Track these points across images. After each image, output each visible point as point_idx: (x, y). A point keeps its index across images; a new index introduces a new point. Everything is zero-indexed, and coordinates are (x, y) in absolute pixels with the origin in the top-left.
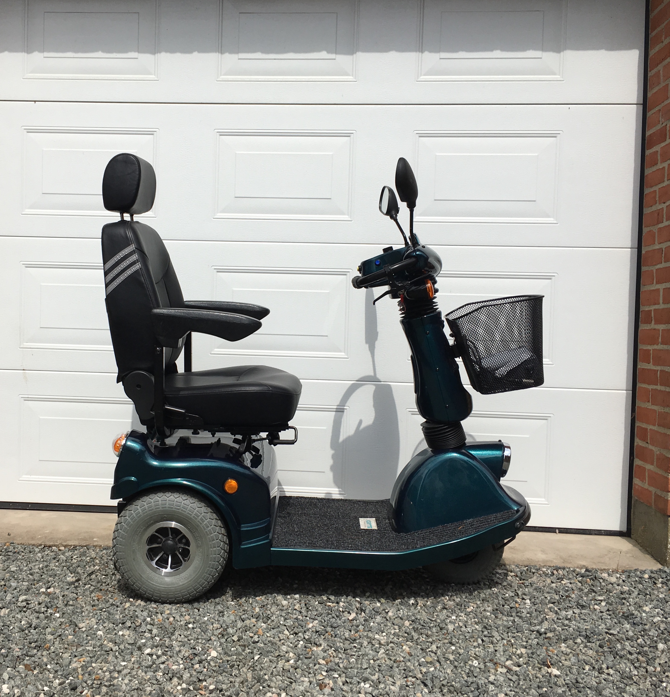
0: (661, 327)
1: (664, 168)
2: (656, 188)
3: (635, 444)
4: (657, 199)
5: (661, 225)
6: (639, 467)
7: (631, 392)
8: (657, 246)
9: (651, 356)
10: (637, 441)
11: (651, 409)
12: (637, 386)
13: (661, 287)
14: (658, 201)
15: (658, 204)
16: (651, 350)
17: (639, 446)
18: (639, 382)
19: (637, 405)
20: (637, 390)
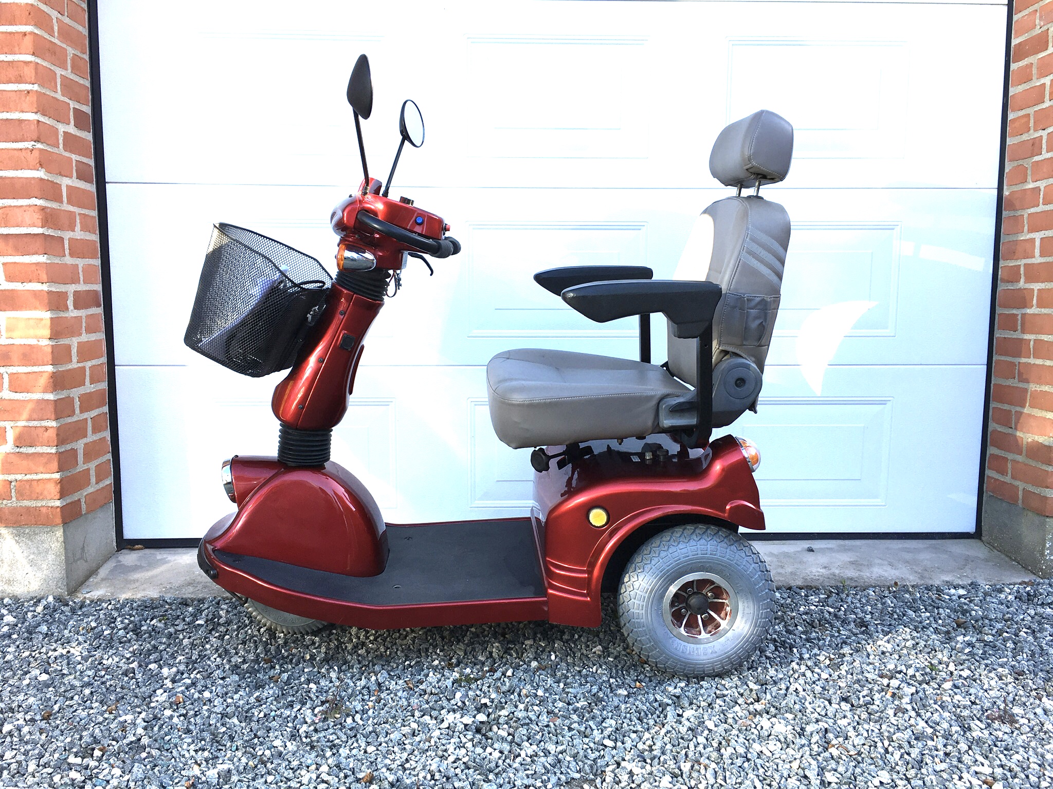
0: (1036, 286)
1: (1044, 84)
2: (1031, 111)
3: (990, 429)
4: (1032, 124)
5: (1036, 158)
6: (995, 457)
7: (986, 366)
8: (1031, 185)
9: (1019, 322)
10: (992, 426)
11: (1017, 387)
12: (994, 359)
13: (1038, 236)
14: (1032, 129)
15: (1032, 131)
16: (1017, 315)
17: (994, 431)
18: (996, 354)
19: (993, 382)
20: (994, 364)
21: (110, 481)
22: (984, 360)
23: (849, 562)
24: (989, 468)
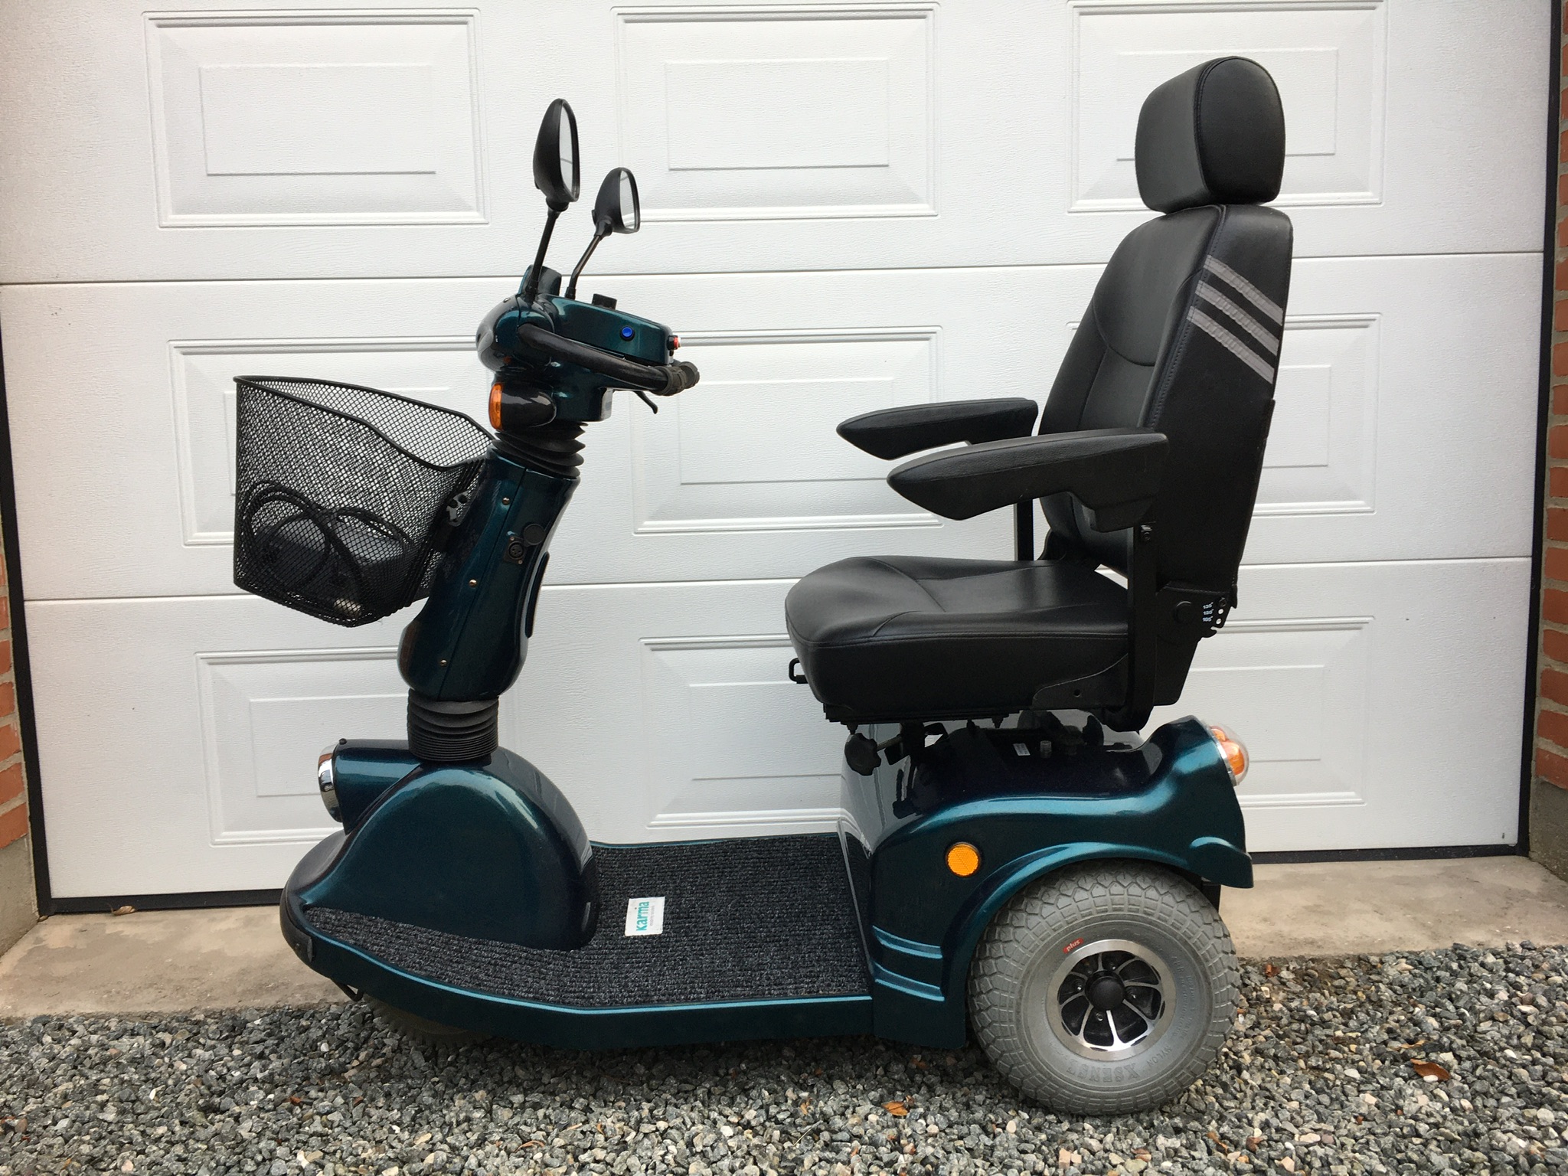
3: (1541, 667)
6: (1552, 716)
7: (1530, 559)
10: (1544, 661)
12: (1545, 547)
17: (1549, 672)
18: (1549, 538)
19: (1543, 587)
20: (1544, 555)
21: (22, 799)
22: (1528, 549)
23: (1306, 908)
24: (1541, 735)
